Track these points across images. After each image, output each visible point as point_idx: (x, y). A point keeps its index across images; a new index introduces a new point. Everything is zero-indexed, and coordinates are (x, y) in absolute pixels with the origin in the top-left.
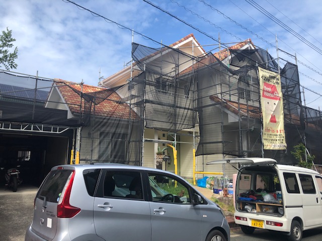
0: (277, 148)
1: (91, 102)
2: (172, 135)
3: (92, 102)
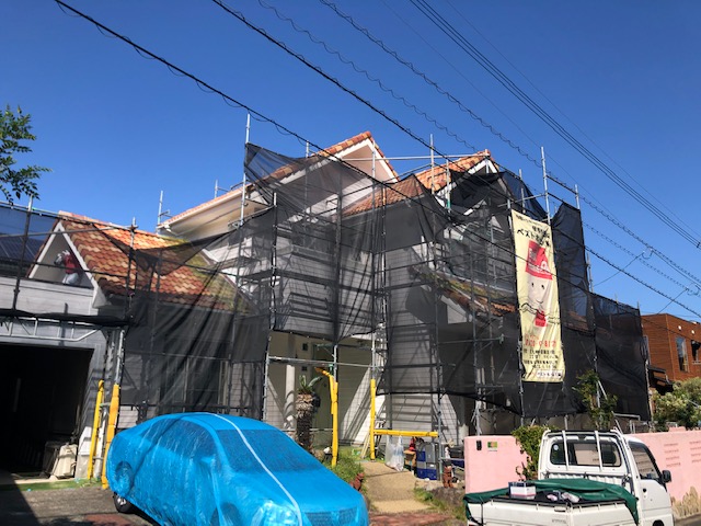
0: (546, 379)
2: (328, 348)
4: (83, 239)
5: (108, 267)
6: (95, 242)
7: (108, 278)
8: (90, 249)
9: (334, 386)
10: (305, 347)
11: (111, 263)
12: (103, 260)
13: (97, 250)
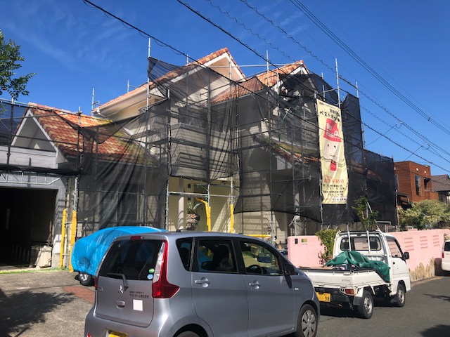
0: (337, 202)
1: (92, 139)
2: (204, 186)
3: (94, 140)
4: (46, 120)
5: (64, 138)
6: (54, 123)
7: (65, 145)
8: (51, 127)
9: (208, 209)
10: (189, 186)
11: (66, 135)
12: (61, 134)
13: (56, 127)
